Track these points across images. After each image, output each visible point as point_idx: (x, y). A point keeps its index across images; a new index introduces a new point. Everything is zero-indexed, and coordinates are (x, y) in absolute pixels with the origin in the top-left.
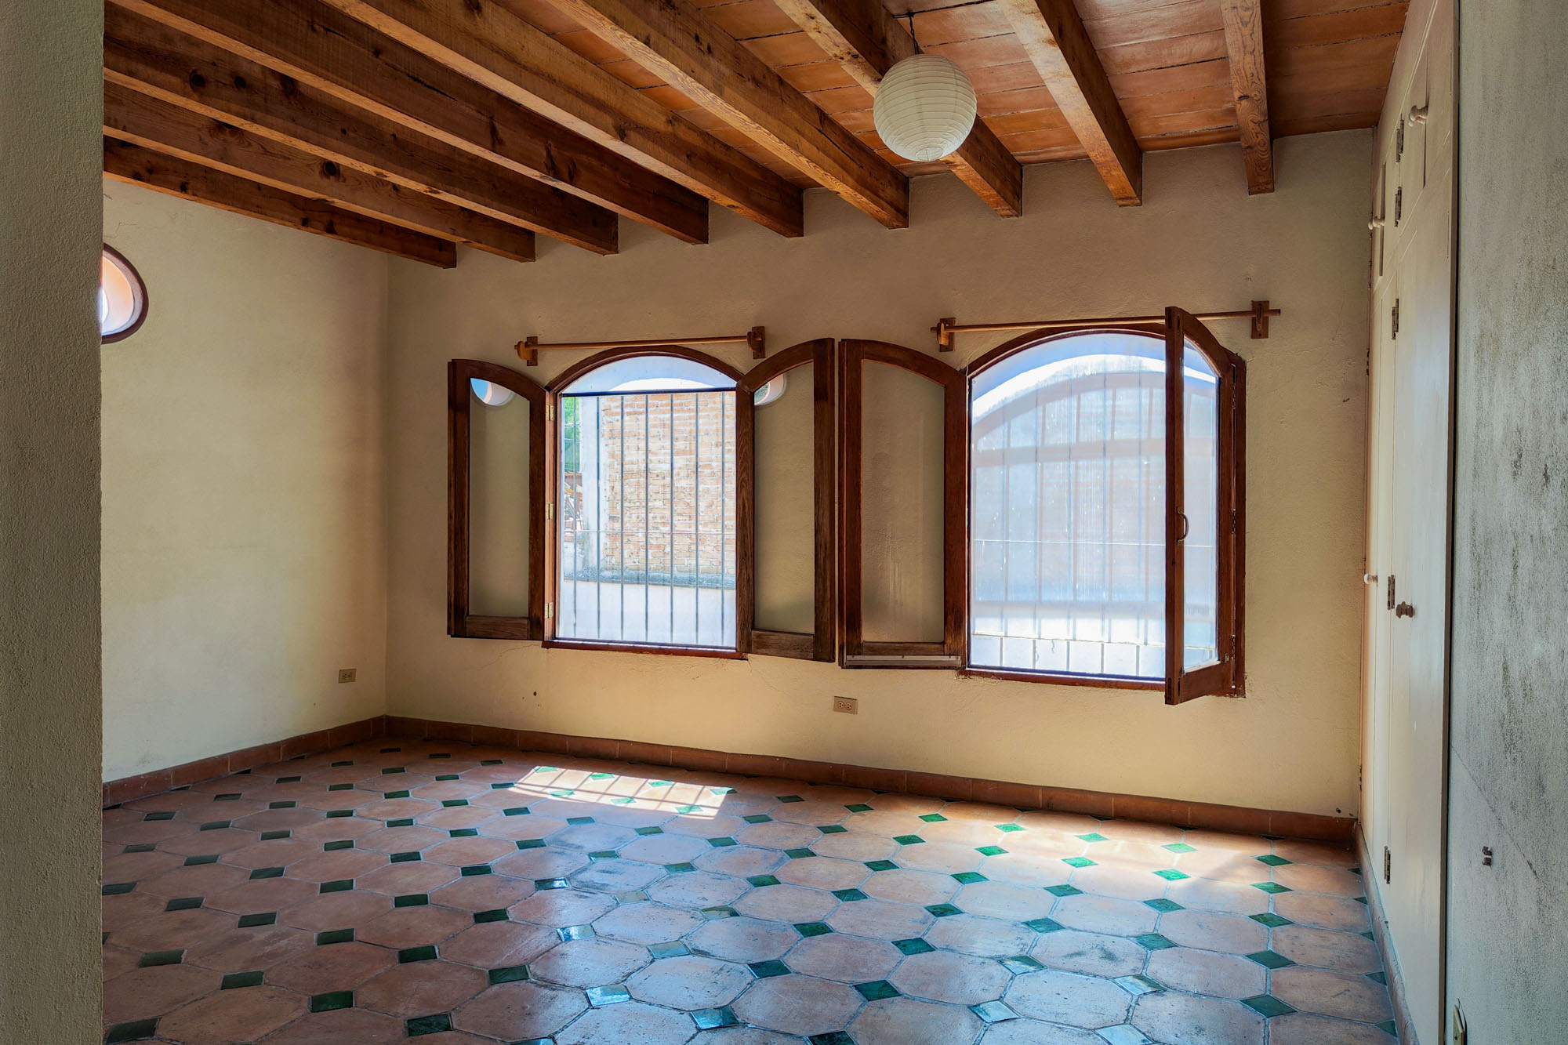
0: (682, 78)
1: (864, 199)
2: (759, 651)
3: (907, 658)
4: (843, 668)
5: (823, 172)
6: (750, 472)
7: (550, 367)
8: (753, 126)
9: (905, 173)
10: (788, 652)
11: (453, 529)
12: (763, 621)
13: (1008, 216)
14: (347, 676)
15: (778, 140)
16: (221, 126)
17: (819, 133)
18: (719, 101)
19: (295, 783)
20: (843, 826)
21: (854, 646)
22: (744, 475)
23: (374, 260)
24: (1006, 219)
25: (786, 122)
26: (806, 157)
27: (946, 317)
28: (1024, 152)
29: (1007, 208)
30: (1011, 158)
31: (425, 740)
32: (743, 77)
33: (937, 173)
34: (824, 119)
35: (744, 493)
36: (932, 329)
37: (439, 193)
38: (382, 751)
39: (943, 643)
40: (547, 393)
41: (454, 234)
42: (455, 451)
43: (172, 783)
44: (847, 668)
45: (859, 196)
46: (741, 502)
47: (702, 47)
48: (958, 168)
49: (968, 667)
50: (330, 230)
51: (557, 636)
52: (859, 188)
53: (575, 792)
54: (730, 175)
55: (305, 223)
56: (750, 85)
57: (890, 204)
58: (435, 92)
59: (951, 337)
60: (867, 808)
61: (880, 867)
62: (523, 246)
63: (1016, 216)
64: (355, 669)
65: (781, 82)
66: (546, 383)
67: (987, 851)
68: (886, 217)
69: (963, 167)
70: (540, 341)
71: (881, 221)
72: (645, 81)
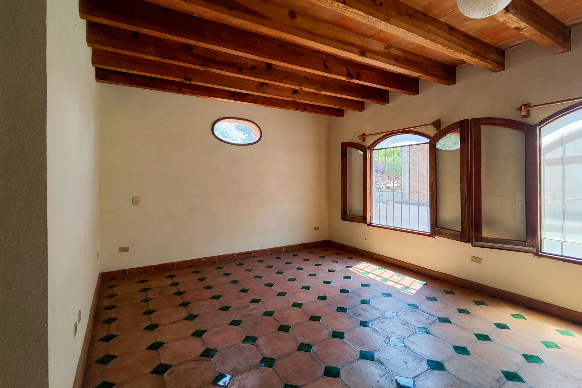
0: (367, 17)
1: (477, 60)
2: (438, 235)
3: (505, 246)
4: (473, 246)
5: (452, 50)
6: (434, 171)
7: (369, 142)
8: (409, 34)
9: (502, 48)
10: (450, 237)
11: (342, 189)
12: (440, 224)
13: (562, 53)
14: (317, 229)
15: (424, 39)
16: (263, 84)
17: (449, 35)
18: (389, 25)
19: (296, 257)
20: (470, 311)
21: (480, 239)
22: (432, 172)
23: (324, 118)
24: (560, 55)
25: (429, 31)
26: (441, 44)
27: (526, 103)
28: (571, 19)
29: (560, 48)
30: (563, 25)
31: (337, 248)
32: (401, 14)
33: (519, 44)
34: (451, 29)
35: (432, 179)
36: (517, 109)
37: (321, 92)
38: (324, 250)
39: (525, 241)
40: (368, 150)
41: (336, 106)
42: (343, 167)
43: (269, 252)
44: (475, 246)
45: (474, 59)
46: (431, 182)
47: (376, 3)
48: (524, 30)
49: (541, 253)
50: (305, 110)
51: (372, 223)
52: (474, 55)
53: (369, 274)
54: (417, 64)
55: (297, 109)
56: (407, 17)
57: (493, 61)
58: (302, 56)
59: (528, 112)
60: (484, 304)
61: (482, 338)
62: (361, 107)
63: (567, 51)
64: (319, 227)
65: (425, 15)
66: (368, 147)
67: (547, 345)
68: (492, 67)
69: (527, 29)
70: (366, 134)
71: (490, 70)
72: (372, 33)
